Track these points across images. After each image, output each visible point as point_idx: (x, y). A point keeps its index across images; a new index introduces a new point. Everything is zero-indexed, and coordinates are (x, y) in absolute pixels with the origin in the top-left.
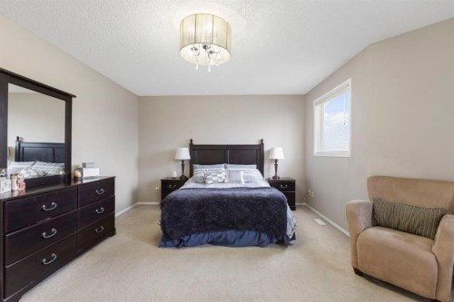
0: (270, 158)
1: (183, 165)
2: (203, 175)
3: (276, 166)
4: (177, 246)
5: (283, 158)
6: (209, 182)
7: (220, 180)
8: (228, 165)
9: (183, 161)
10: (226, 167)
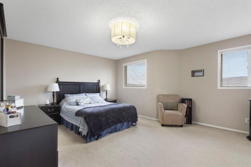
0: (104, 89)
1: (53, 95)
2: (75, 100)
3: (106, 93)
4: (97, 139)
5: (110, 89)
6: (82, 104)
7: (88, 103)
8: (87, 94)
9: (53, 92)
10: (86, 95)
